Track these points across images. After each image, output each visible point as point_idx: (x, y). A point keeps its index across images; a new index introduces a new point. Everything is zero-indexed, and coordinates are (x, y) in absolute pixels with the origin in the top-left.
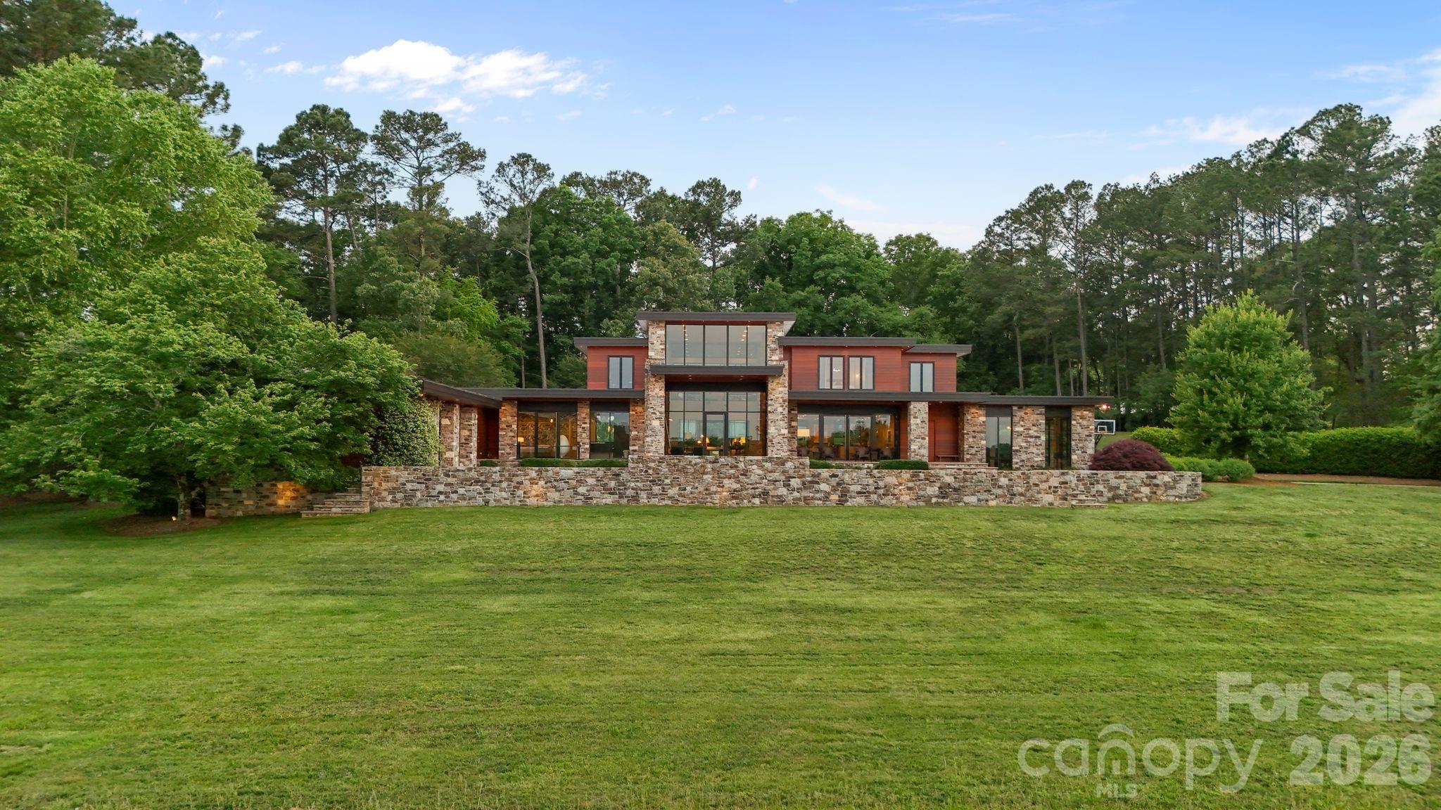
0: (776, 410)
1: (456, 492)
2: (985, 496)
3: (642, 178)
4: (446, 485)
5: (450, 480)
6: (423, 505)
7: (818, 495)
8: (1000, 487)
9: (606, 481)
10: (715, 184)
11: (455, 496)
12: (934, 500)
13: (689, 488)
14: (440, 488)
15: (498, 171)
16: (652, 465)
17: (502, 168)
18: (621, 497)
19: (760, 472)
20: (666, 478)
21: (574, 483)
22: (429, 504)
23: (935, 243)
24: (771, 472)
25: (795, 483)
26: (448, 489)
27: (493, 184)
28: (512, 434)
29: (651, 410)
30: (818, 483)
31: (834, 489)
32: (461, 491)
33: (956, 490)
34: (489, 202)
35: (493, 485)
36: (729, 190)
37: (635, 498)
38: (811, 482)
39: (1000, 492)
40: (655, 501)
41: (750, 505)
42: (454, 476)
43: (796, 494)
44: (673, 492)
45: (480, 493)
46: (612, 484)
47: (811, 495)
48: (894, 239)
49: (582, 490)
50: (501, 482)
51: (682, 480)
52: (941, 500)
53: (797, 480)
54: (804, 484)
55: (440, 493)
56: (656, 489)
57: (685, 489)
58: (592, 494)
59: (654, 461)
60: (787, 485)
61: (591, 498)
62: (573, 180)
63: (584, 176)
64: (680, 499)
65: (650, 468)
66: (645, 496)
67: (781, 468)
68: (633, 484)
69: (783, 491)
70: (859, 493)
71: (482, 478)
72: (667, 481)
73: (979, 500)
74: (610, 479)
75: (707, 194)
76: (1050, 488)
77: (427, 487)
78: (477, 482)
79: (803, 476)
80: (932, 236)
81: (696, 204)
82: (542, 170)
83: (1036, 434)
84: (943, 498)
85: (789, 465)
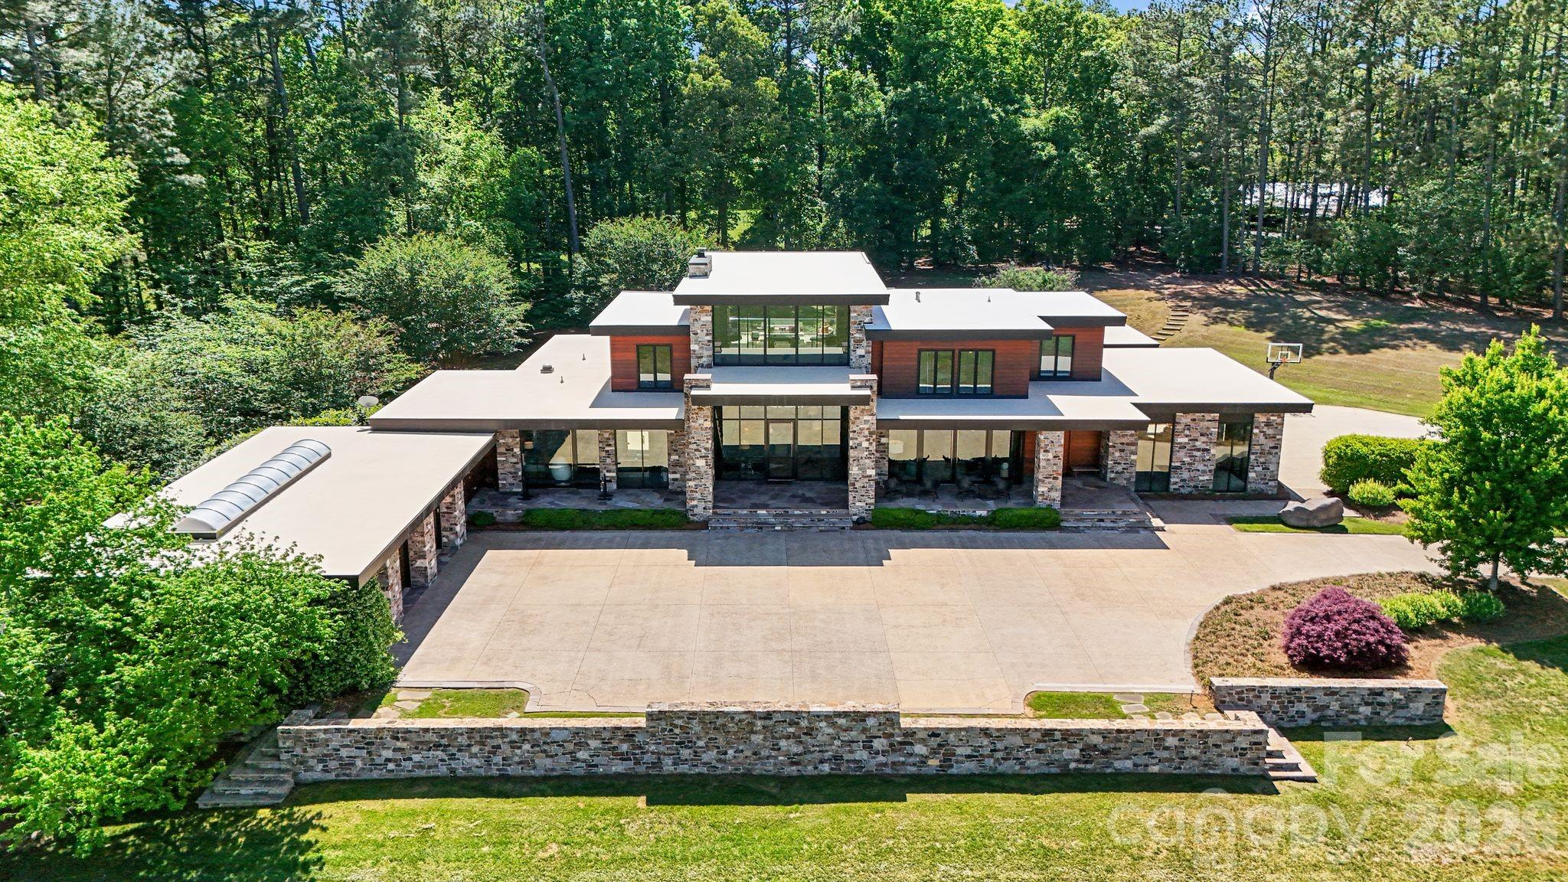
0: (860, 444)
1: (410, 759)
2: (1145, 760)
4: (395, 750)
5: (399, 744)
6: (365, 776)
7: (911, 760)
8: (1166, 748)
9: (615, 743)
11: (408, 765)
12: (1073, 765)
13: (731, 752)
14: (388, 754)
16: (679, 722)
18: (637, 763)
19: (831, 731)
20: (699, 738)
21: (570, 747)
22: (375, 775)
24: (845, 730)
25: (877, 744)
26: (399, 755)
28: (514, 460)
29: (694, 447)
30: (911, 744)
31: (934, 752)
32: (416, 758)
33: (1105, 753)
35: (460, 750)
37: (657, 764)
38: (900, 743)
39: (1166, 754)
40: (684, 768)
41: (816, 772)
42: (405, 740)
43: (881, 759)
44: (710, 756)
45: (443, 760)
46: (625, 747)
47: (902, 759)
49: (582, 755)
50: (469, 746)
51: (721, 741)
52: (1082, 766)
53: (884, 741)
54: (891, 745)
55: (388, 760)
56: (686, 753)
57: (725, 753)
58: (596, 760)
59: (680, 718)
60: (868, 746)
61: (596, 766)
64: (719, 765)
65: (676, 726)
66: (670, 762)
67: (860, 726)
68: (653, 747)
69: (862, 755)
70: (968, 757)
71: (444, 741)
72: (701, 743)
73: (1135, 765)
74: (622, 741)
76: (1236, 749)
77: (369, 753)
78: (437, 746)
79: (892, 735)
83: (1204, 446)
84: (1086, 762)
85: (871, 722)
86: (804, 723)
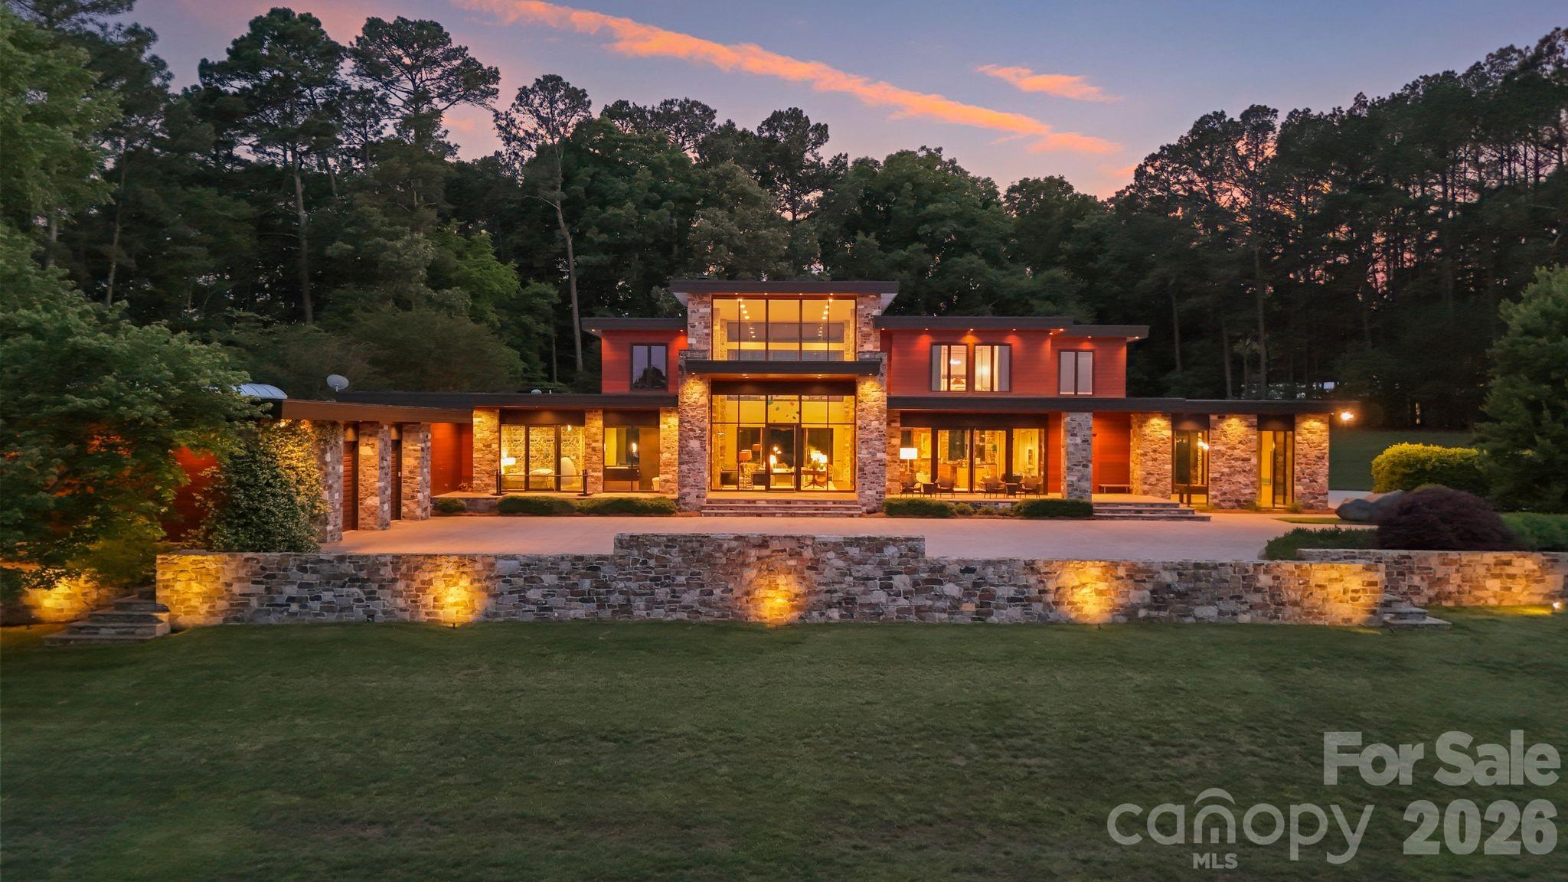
0: (868, 425)
1: (318, 598)
2: (1231, 606)
3: (705, 109)
4: (301, 586)
5: (308, 577)
6: (262, 620)
7: (939, 604)
8: (1258, 590)
9: (574, 579)
10: (796, 115)
11: (316, 606)
12: (1142, 613)
13: (717, 592)
14: (291, 590)
15: (519, 98)
16: (655, 551)
17: (524, 96)
18: (601, 606)
19: (841, 564)
20: (678, 573)
21: (520, 582)
22: (273, 620)
23: (1070, 188)
24: (859, 563)
25: (901, 582)
26: (305, 593)
27: (514, 115)
29: (688, 425)
30: (940, 583)
31: (968, 594)
32: (327, 596)
33: (1180, 595)
34: (509, 139)
35: (381, 587)
36: (813, 123)
37: (626, 608)
38: (927, 581)
39: (1256, 598)
40: (659, 613)
41: (822, 620)
42: (315, 571)
43: (902, 602)
44: (690, 597)
45: (359, 600)
46: (587, 584)
47: (929, 603)
48: (1017, 184)
49: (533, 594)
50: (394, 580)
51: (706, 576)
52: (1154, 613)
53: (905, 578)
54: (915, 584)
55: (291, 599)
56: (662, 593)
57: (711, 593)
58: (551, 601)
59: (658, 545)
60: (886, 586)
61: (550, 609)
62: (618, 110)
63: (631, 105)
64: (703, 610)
65: (651, 556)
66: (642, 605)
67: (877, 557)
68: (621, 585)
69: (880, 597)
70: (1011, 600)
71: (363, 574)
72: (681, 579)
73: (1221, 613)
74: (583, 576)
75: (786, 129)
76: (1345, 592)
77: (268, 590)
78: (354, 580)
79: (914, 571)
80: (1066, 180)
81: (773, 140)
82: (578, 99)
84: (1158, 609)
85: (890, 551)
86: (808, 553)
